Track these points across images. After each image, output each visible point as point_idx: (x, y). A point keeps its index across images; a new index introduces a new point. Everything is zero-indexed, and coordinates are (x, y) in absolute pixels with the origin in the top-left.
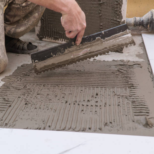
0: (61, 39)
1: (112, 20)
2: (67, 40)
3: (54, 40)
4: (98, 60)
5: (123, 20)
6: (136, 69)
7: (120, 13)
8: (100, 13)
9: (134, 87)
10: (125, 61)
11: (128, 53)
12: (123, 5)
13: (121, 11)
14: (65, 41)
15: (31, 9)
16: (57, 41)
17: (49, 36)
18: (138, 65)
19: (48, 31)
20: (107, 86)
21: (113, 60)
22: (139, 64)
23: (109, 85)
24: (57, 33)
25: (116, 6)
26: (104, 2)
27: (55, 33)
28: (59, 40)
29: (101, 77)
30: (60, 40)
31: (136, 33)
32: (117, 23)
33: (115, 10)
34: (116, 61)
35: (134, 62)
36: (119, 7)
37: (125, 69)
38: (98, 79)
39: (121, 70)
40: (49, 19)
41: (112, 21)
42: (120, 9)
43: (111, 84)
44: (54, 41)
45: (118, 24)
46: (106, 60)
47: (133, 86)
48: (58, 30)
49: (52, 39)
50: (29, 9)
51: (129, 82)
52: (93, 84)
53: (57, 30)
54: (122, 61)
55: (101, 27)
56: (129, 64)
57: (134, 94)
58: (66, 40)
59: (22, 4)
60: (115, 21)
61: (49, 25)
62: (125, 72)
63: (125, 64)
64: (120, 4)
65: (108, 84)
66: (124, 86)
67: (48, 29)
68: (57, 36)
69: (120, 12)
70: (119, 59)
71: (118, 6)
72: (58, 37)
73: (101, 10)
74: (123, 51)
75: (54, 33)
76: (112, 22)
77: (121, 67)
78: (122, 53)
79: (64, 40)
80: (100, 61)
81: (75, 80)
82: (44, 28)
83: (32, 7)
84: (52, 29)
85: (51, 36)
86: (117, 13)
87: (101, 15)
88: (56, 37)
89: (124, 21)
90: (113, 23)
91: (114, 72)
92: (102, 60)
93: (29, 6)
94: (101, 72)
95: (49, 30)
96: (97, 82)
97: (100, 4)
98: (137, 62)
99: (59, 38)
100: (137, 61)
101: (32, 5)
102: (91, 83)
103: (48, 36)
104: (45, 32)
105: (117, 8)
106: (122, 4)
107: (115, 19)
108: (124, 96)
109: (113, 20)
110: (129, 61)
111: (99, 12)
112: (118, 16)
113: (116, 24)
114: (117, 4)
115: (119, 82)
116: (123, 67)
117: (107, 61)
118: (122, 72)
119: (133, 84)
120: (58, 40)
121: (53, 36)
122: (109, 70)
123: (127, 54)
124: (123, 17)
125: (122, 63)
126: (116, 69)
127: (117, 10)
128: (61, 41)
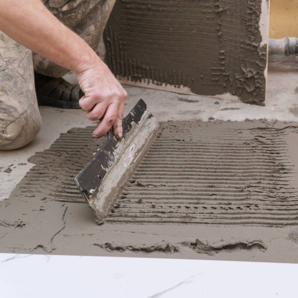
0: (147, 80)
1: (241, 43)
2: (157, 81)
3: (132, 80)
4: (217, 120)
5: (262, 44)
6: (290, 137)
7: (256, 31)
8: (218, 31)
9: (286, 171)
10: (270, 121)
11: (275, 105)
12: (262, 16)
13: (259, 27)
14: (153, 83)
15: (79, 16)
16: (138, 84)
17: (123, 74)
18: (293, 129)
19: (120, 64)
20: (235, 169)
21: (247, 120)
22: (295, 127)
23: (237, 167)
24: (137, 68)
25: (248, 17)
26: (225, 9)
27: (133, 67)
28: (143, 80)
29: (222, 152)
30: (145, 82)
31: (289, 67)
32: (252, 49)
33: (248, 24)
34: (252, 121)
35: (285, 123)
36: (255, 19)
37: (269, 136)
38: (217, 156)
39: (260, 139)
40: (120, 42)
41: (242, 45)
42: (257, 23)
43: (242, 165)
44: (133, 83)
45: (254, 51)
46: (233, 119)
47: (284, 169)
48: (139, 62)
49: (128, 79)
50: (76, 17)
51: (277, 161)
52: (207, 167)
53: (137, 62)
54: (263, 121)
55: (222, 57)
56: (276, 126)
57: (285, 183)
58: (155, 82)
59: (62, 7)
60: (248, 45)
61: (122, 52)
62: (269, 142)
63: (270, 127)
64: (255, 14)
65: (236, 165)
66: (266, 169)
67: (120, 60)
68: (138, 73)
69: (257, 28)
70: (258, 118)
71: (253, 17)
72: (140, 76)
73: (220, 25)
74: (265, 102)
75: (131, 68)
76: (242, 48)
77: (260, 133)
78: (264, 105)
79: (151, 81)
80: (221, 122)
81: (173, 159)
82: (112, 59)
83: (83, 12)
84: (129, 61)
85: (125, 74)
86: (251, 31)
87: (221, 35)
88: (136, 75)
89: (266, 45)
90: (245, 48)
91: (248, 142)
92: (225, 119)
93: (75, 12)
94: (223, 142)
95: (122, 63)
96: (216, 162)
97: (218, 13)
98: (291, 122)
99: (143, 77)
100: (291, 120)
101: (82, 9)
102: (205, 165)
103: (121, 73)
104: (114, 67)
105: (251, 20)
106: (260, 12)
107: (248, 42)
108: (266, 188)
109: (245, 43)
110: (276, 121)
111: (218, 28)
112: (252, 35)
113: (250, 51)
114: (250, 14)
115: (257, 162)
116: (264, 132)
117: (236, 121)
118: (263, 143)
119: (283, 164)
120: (141, 81)
121: (130, 74)
122: (238, 138)
123: (273, 109)
124: (263, 38)
125: (263, 126)
126: (252, 137)
127: (251, 25)
128: (147, 82)
